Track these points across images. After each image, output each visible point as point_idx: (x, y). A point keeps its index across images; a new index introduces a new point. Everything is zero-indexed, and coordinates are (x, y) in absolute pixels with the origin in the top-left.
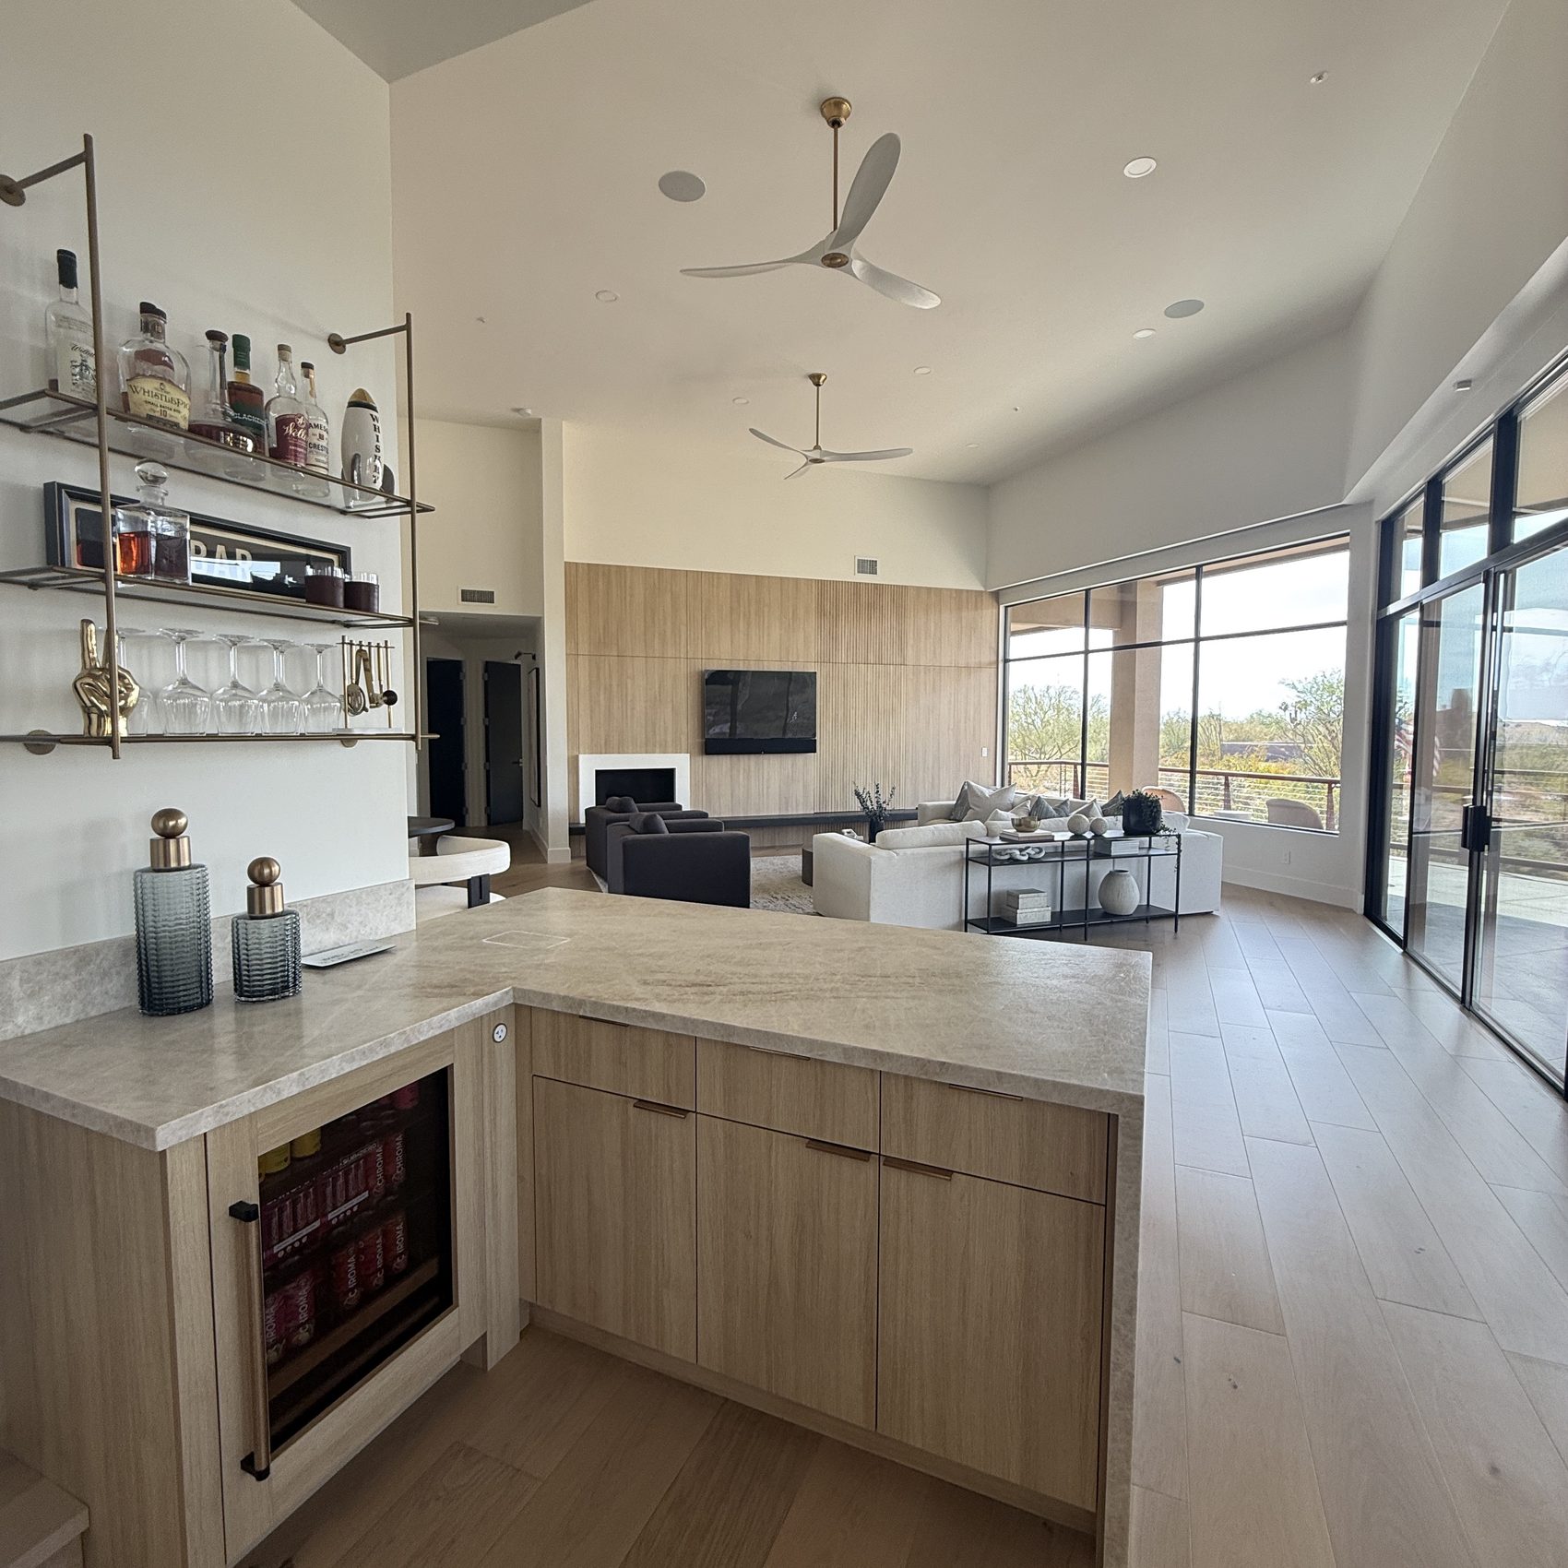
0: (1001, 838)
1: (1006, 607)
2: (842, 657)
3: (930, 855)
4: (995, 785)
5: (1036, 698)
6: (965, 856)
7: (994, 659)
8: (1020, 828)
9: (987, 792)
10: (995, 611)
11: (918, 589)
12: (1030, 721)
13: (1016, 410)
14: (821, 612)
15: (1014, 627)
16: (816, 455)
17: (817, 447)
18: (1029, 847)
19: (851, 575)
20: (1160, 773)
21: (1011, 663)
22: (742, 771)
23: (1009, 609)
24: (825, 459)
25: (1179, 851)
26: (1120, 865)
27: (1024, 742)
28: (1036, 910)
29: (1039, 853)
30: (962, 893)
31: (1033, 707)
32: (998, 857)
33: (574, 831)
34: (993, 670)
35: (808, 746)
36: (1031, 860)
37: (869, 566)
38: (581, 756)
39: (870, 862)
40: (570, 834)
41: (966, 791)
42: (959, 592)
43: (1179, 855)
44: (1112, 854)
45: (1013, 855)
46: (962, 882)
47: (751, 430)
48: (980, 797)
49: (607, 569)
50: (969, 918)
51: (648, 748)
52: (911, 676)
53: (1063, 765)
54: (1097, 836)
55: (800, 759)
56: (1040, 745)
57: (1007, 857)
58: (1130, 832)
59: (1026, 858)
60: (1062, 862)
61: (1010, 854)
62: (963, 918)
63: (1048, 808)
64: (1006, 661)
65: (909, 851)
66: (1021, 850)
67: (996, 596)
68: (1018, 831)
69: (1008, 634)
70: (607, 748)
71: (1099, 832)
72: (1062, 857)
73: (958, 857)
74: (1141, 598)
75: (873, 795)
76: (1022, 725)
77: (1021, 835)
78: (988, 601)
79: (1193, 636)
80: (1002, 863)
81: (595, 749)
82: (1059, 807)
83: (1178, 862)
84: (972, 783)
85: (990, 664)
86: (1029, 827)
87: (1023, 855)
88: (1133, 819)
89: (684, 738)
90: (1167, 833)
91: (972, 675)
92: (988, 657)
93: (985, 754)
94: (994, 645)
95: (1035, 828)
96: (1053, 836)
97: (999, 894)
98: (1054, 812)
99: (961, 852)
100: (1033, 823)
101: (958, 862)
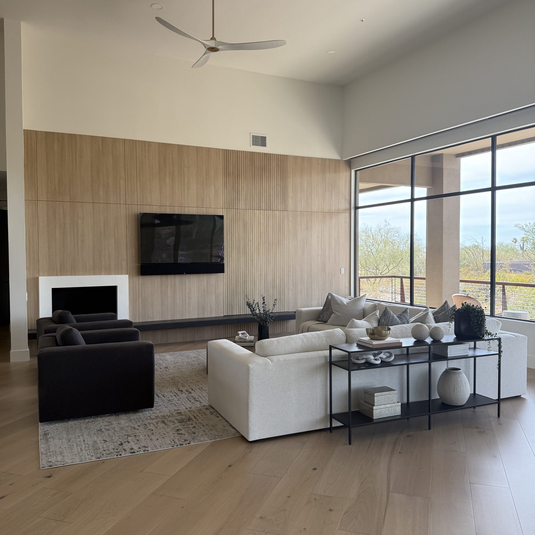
0: (359, 346)
1: (356, 171)
2: (242, 205)
3: (299, 361)
4: (350, 295)
5: (373, 236)
6: (328, 360)
7: (348, 206)
8: (373, 337)
9: (345, 301)
10: (348, 174)
11: (296, 157)
12: (369, 250)
13: (362, 21)
14: (227, 174)
15: (361, 186)
16: (212, 44)
17: (213, 38)
18: (381, 353)
19: (247, 146)
20: (461, 284)
21: (360, 210)
22: (169, 286)
23: (358, 172)
24: (219, 47)
25: (500, 351)
26: (453, 364)
27: (366, 263)
28: (388, 406)
29: (389, 357)
30: (326, 391)
31: (371, 242)
32: (356, 361)
33: (32, 337)
34: (347, 215)
35: (219, 268)
36: (384, 364)
37: (261, 141)
38: (40, 277)
39: (248, 369)
40: (29, 339)
41: (330, 300)
42: (324, 160)
43: (499, 355)
44: (449, 356)
45: (369, 360)
46: (326, 383)
47: (158, 19)
48: (340, 305)
49: (61, 136)
50: (334, 412)
51: (96, 270)
52: (291, 218)
53: (393, 278)
54: (436, 341)
55: (213, 278)
56: (376, 265)
57: (363, 361)
58: (461, 338)
59: (378, 362)
60: (408, 365)
61: (366, 359)
62: (329, 413)
63: (393, 317)
64: (357, 208)
65: (281, 358)
66: (375, 355)
67: (349, 163)
68: (372, 339)
69: (358, 191)
70: (62, 272)
71: (438, 338)
72: (408, 360)
73: (323, 361)
74: (446, 165)
75: (261, 305)
76: (365, 253)
77: (375, 343)
78: (343, 167)
79: (490, 186)
80: (359, 367)
81: (52, 272)
82: (401, 315)
83: (499, 361)
84: (334, 295)
85: (346, 210)
86: (382, 336)
87: (376, 360)
88: (463, 327)
89: (124, 263)
90: (490, 337)
91: (333, 217)
92: (344, 205)
93: (343, 272)
94: (348, 197)
95: (385, 337)
96: (401, 343)
97: (358, 391)
98: (398, 319)
99: (326, 357)
100: (384, 332)
101: (323, 366)
